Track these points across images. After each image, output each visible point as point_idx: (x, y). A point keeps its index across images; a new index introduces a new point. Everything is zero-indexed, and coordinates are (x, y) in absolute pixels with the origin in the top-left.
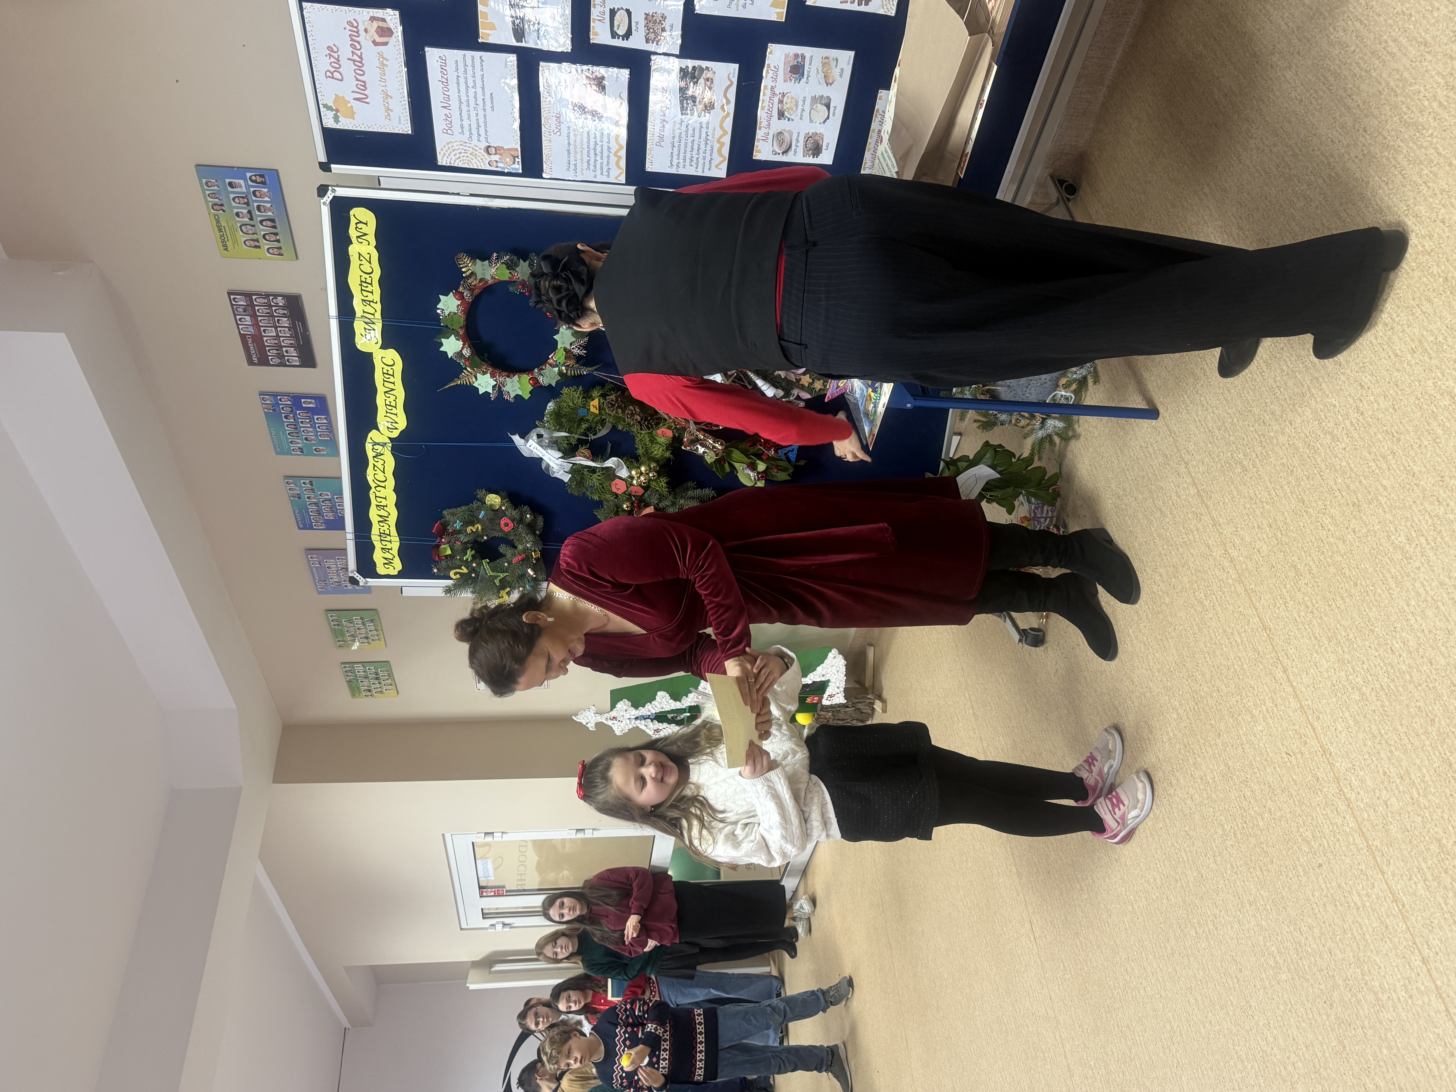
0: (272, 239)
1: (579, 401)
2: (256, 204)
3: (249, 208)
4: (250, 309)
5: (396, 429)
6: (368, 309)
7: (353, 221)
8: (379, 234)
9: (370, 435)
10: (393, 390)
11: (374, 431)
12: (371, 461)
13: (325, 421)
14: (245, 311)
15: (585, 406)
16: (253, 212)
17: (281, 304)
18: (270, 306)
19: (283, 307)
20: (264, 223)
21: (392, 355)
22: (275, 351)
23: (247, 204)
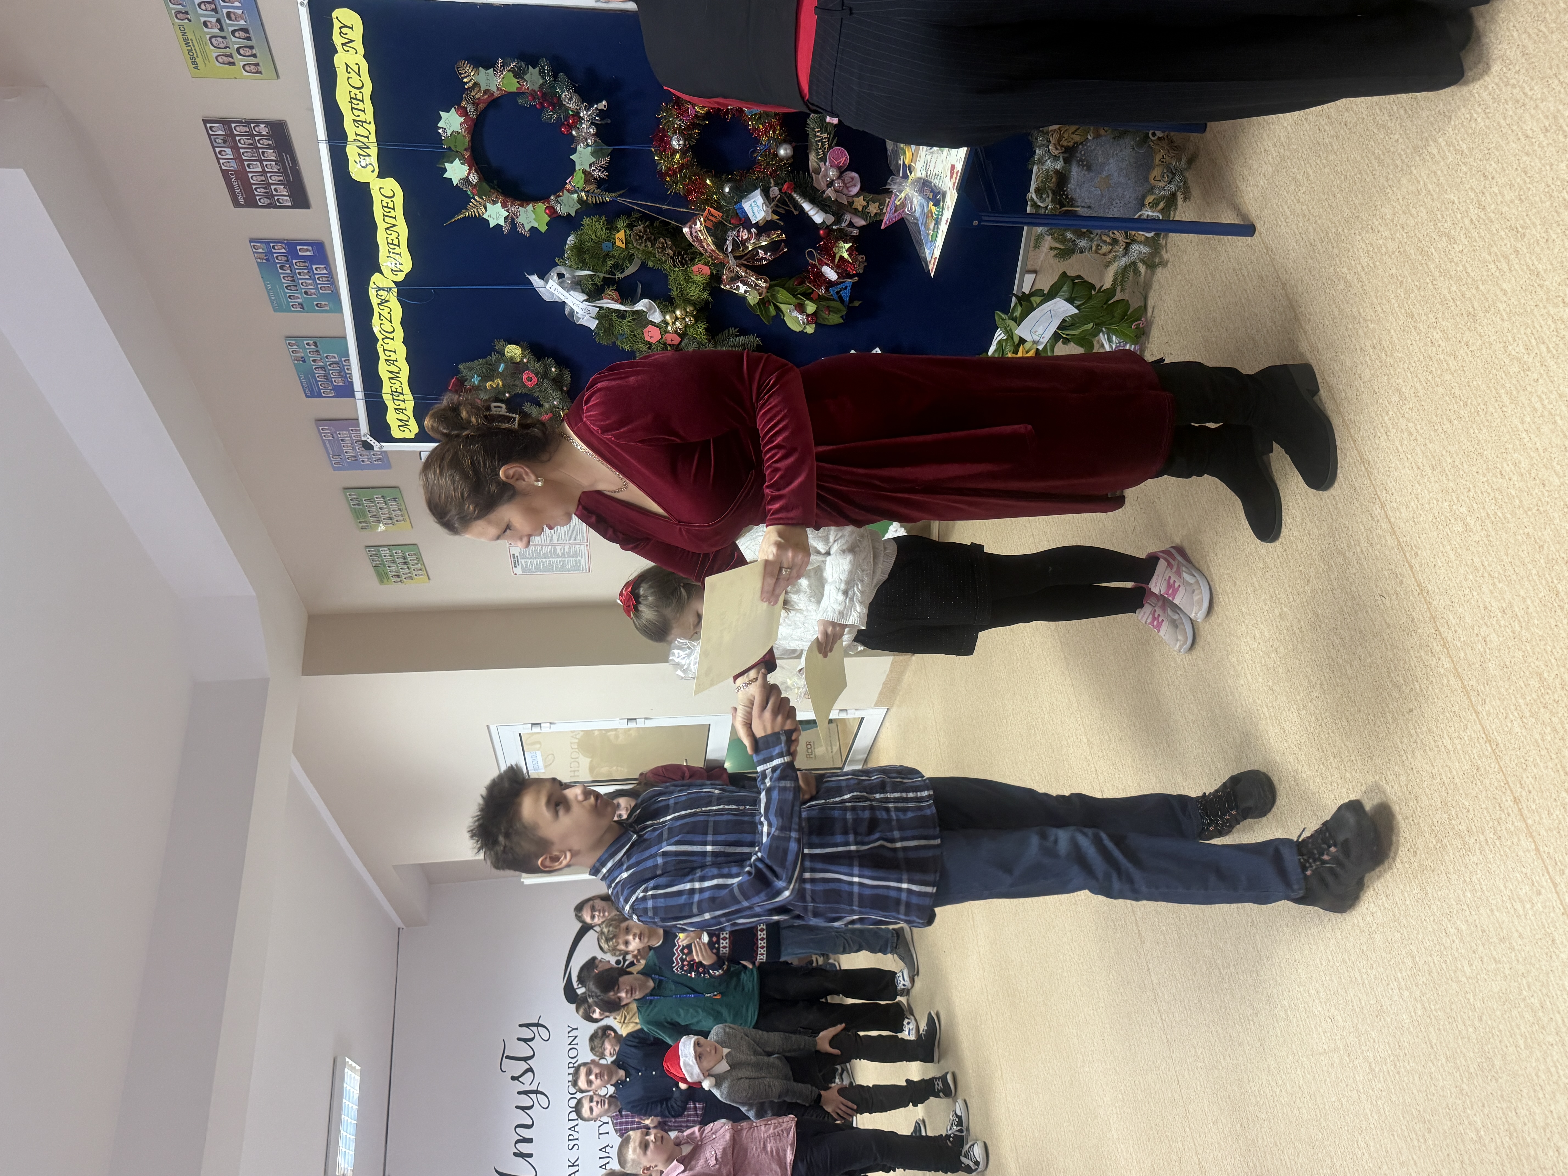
0: (247, 54)
1: (603, 234)
2: (225, 11)
3: (218, 16)
4: (230, 139)
5: (401, 271)
6: (361, 131)
7: (336, 25)
8: (367, 41)
9: (373, 279)
10: (394, 226)
11: (377, 275)
12: (376, 309)
13: (325, 272)
14: (225, 142)
15: (610, 239)
16: (223, 21)
17: (264, 133)
18: (253, 136)
19: (267, 137)
20: (237, 34)
21: (391, 185)
22: (263, 190)
23: (215, 10)
